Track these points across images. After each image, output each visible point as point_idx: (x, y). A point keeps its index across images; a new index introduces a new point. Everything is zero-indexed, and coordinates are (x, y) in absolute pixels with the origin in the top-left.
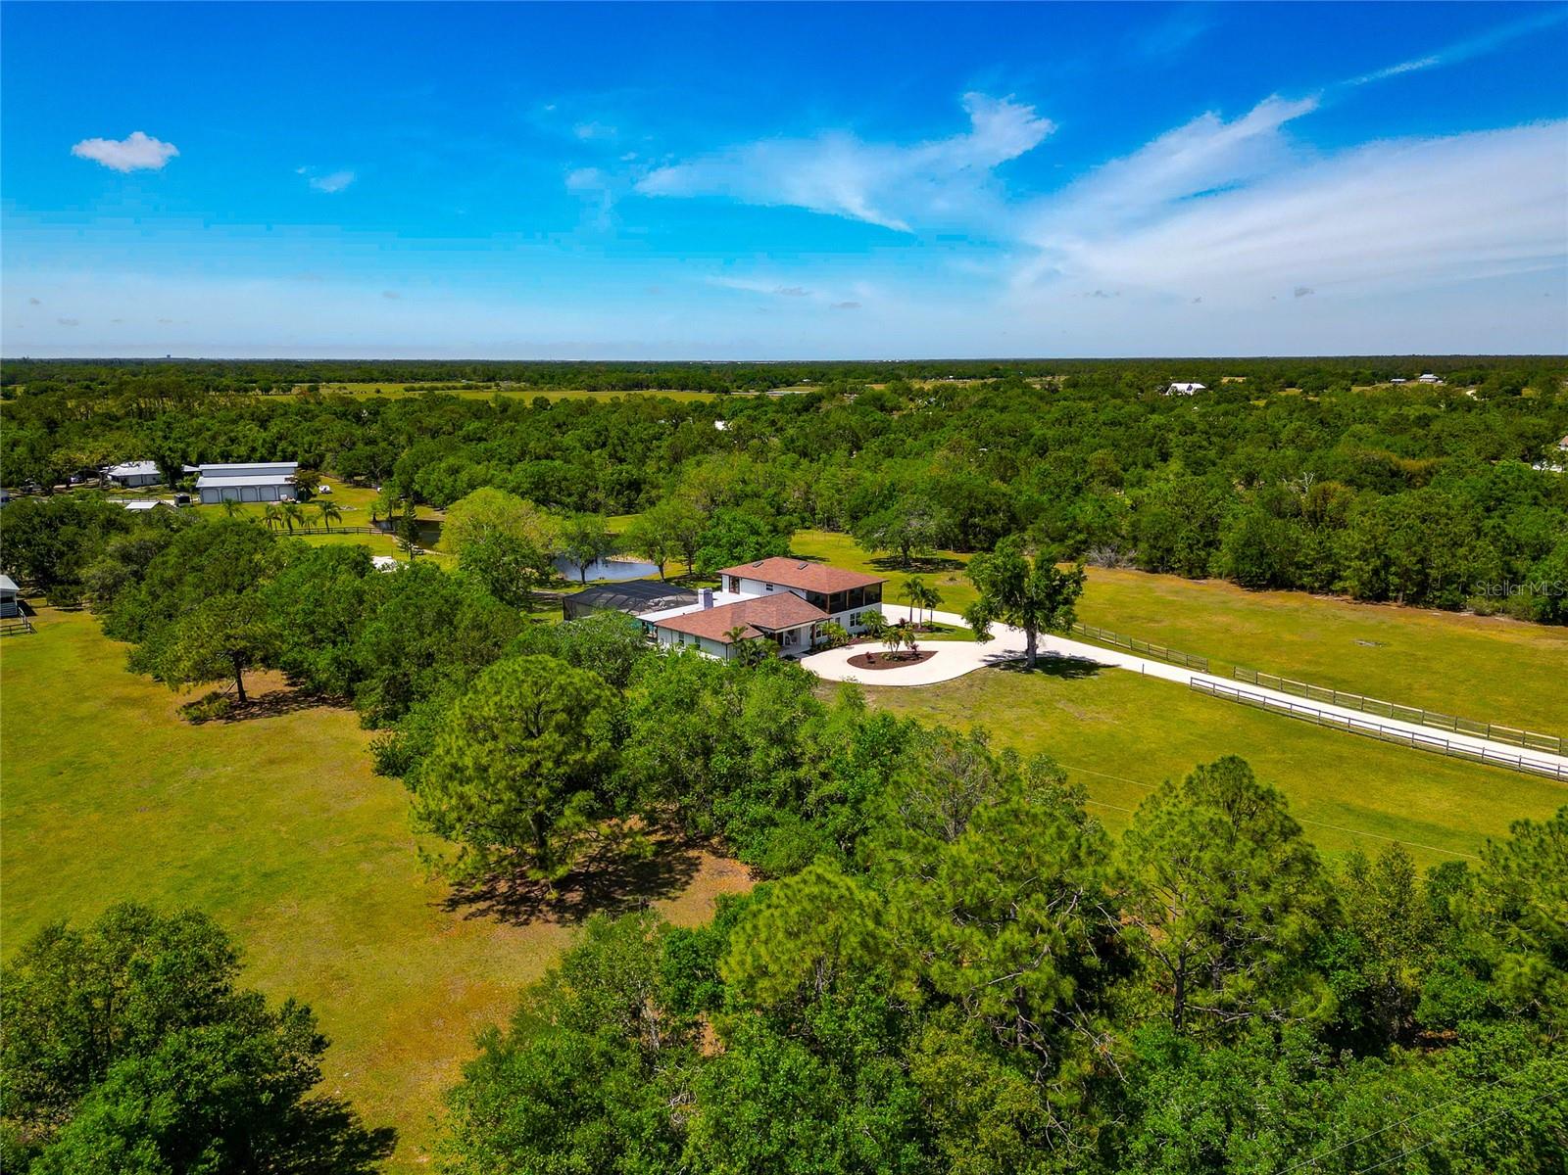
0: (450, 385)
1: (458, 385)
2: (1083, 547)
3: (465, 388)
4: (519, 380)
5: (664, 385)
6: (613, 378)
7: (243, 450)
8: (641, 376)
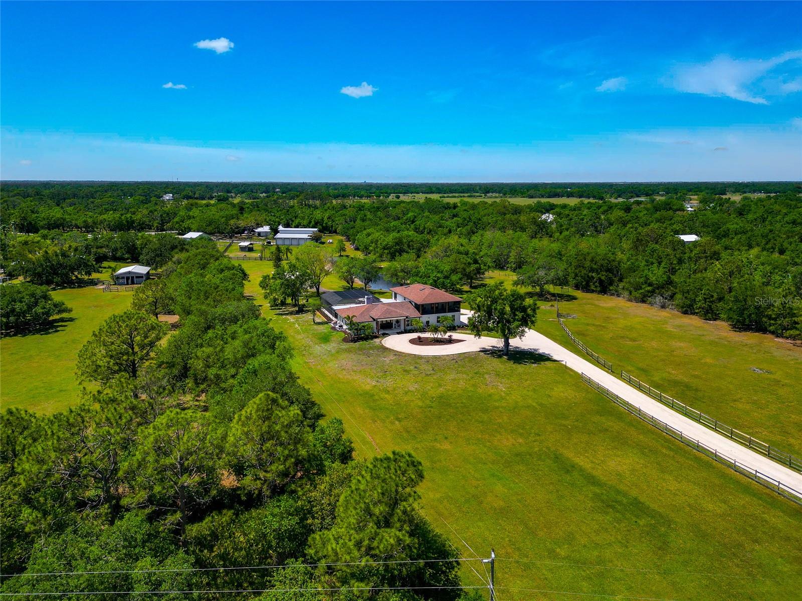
0: (462, 195)
1: (466, 195)
2: (649, 295)
3: (469, 196)
4: (500, 192)
5: (570, 195)
6: (542, 192)
7: (305, 222)
8: (558, 190)
